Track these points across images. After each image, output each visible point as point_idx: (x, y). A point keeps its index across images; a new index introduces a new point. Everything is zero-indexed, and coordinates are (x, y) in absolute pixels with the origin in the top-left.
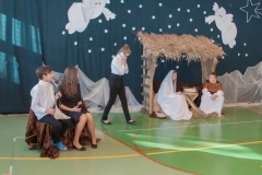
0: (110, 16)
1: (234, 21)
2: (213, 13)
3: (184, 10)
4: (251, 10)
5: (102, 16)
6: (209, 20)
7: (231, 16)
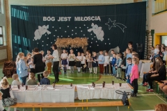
0: (49, 33)
1: (102, 29)
2: (92, 27)
3: (78, 27)
4: (111, 24)
5: (46, 33)
6: (89, 30)
7: (100, 28)
